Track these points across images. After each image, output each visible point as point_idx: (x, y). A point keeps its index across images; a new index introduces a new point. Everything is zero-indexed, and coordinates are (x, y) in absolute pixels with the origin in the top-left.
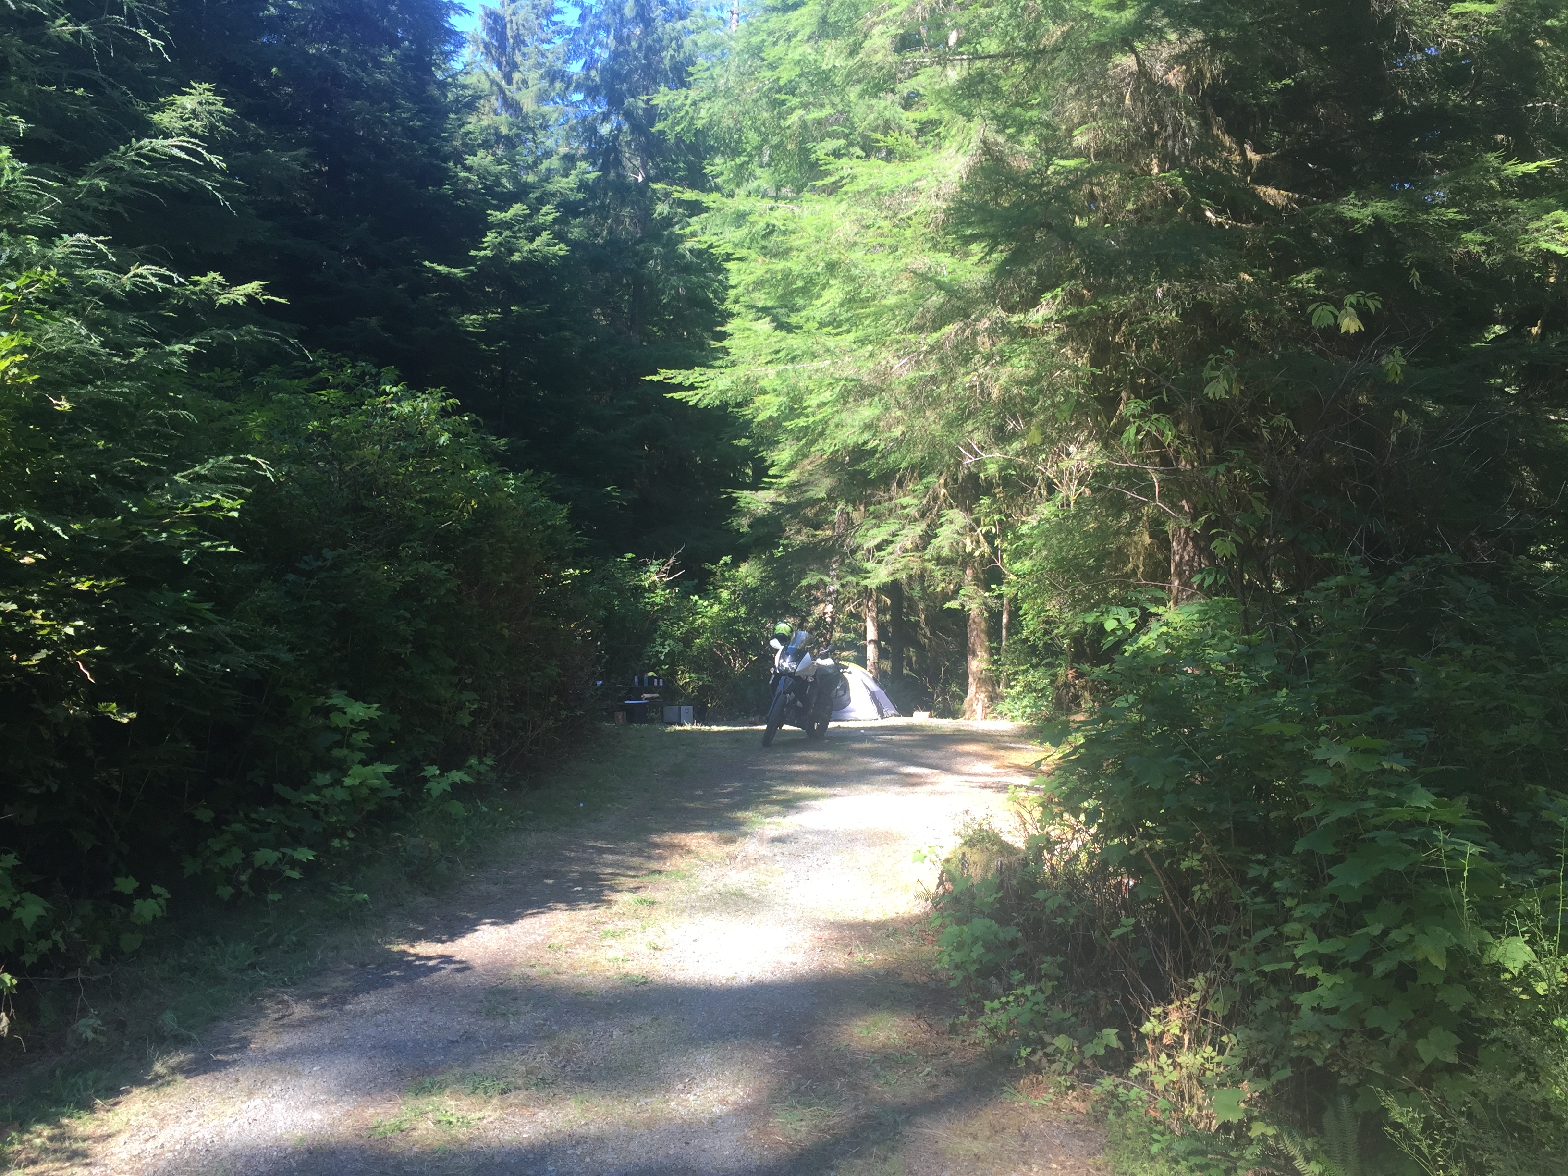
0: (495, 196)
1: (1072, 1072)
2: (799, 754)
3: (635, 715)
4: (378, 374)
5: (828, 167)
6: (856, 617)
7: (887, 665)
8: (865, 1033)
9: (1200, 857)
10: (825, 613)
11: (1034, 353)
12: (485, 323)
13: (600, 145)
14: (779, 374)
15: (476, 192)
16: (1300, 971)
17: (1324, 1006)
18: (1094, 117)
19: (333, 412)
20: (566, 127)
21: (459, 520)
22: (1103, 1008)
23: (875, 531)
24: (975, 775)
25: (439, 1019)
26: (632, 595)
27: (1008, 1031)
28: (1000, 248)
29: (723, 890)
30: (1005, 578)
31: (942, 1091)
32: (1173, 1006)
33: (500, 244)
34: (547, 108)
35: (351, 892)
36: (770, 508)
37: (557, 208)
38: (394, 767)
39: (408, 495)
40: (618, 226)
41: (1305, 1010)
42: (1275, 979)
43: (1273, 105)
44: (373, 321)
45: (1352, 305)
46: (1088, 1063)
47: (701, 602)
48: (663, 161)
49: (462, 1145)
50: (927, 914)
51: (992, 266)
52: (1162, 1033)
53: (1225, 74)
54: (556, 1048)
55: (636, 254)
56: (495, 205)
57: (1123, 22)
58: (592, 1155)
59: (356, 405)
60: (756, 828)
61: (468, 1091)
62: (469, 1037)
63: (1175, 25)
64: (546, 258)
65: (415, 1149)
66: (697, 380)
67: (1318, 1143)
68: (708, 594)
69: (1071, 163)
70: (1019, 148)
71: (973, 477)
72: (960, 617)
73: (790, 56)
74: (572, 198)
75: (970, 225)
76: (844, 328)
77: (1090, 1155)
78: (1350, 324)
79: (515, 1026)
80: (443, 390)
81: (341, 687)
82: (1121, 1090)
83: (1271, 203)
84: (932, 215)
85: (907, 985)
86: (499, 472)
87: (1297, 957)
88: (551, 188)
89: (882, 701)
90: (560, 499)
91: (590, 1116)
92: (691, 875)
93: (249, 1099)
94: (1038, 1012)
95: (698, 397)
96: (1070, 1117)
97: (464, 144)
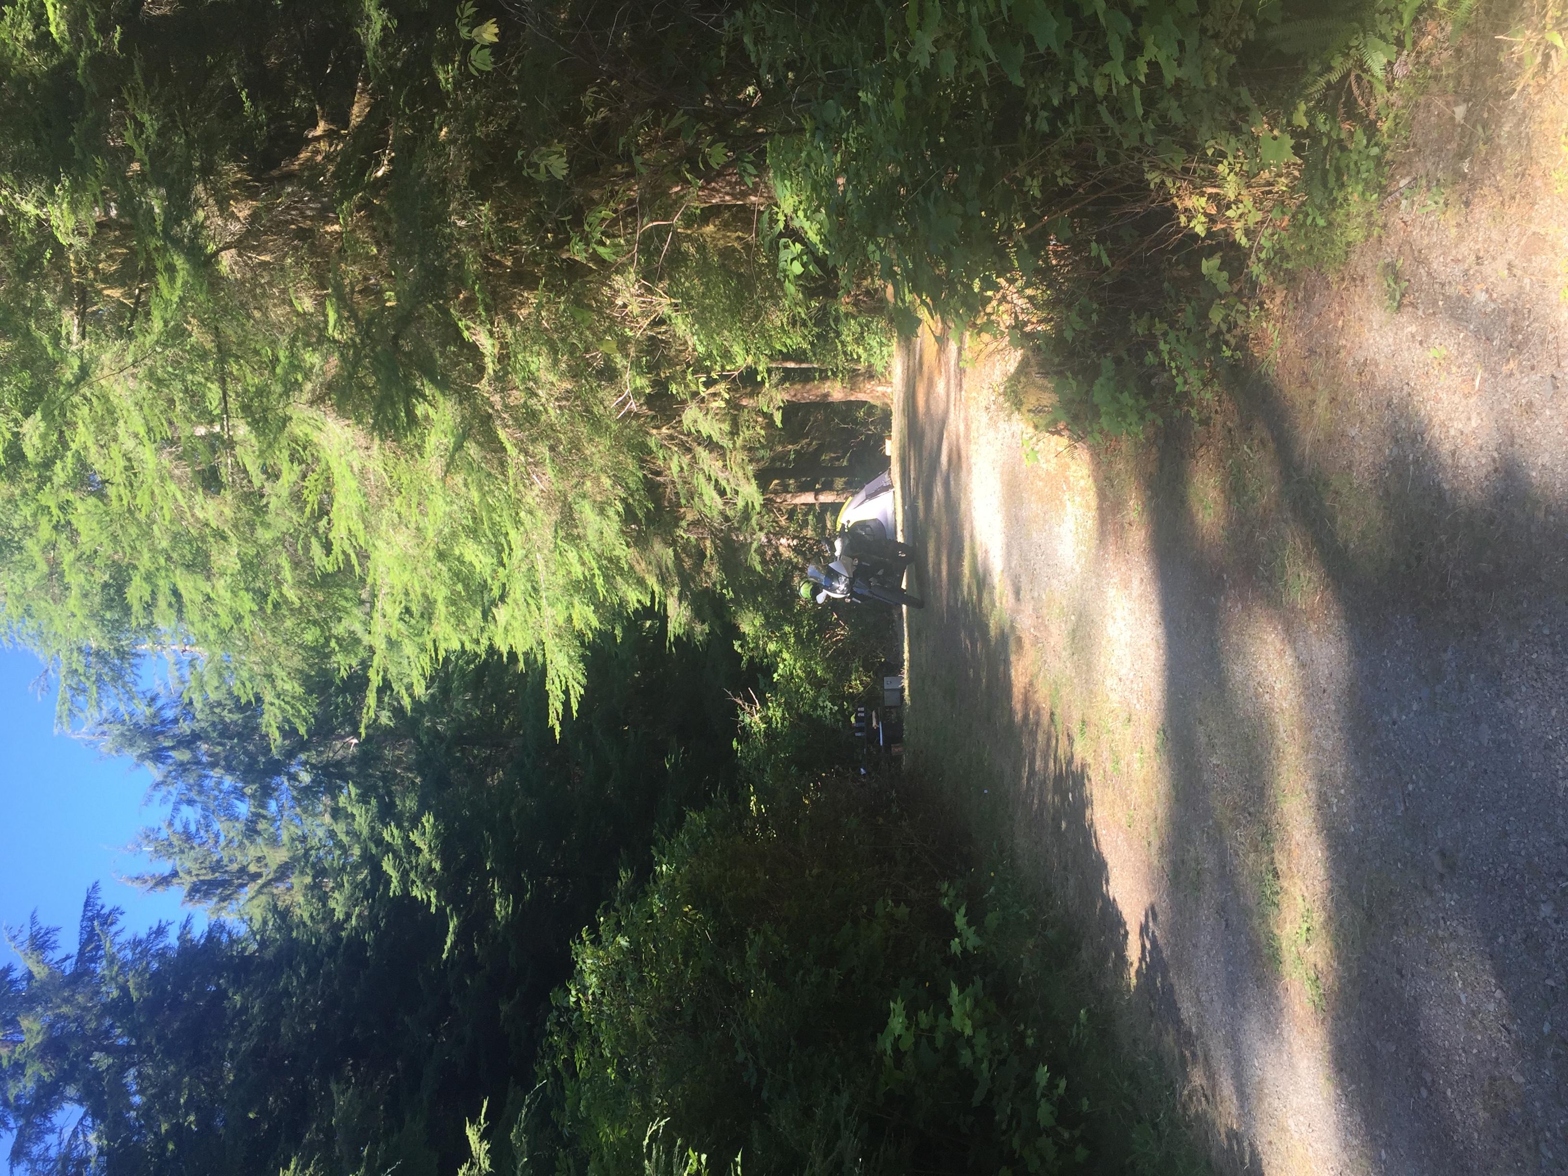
0: (375, 889)
1: (1246, 305)
2: (931, 572)
3: (894, 734)
4: (557, 1008)
5: (340, 560)
6: (791, 514)
7: (839, 482)
8: (1209, 511)
9: (1029, 179)
10: (789, 546)
11: (525, 348)
12: (504, 894)
13: (321, 782)
14: (551, 605)
15: (371, 908)
16: (1142, 79)
17: (1176, 54)
18: (284, 291)
19: (597, 1054)
20: (304, 817)
21: (704, 924)
22: (1181, 273)
23: (706, 498)
24: (948, 396)
25: (1205, 939)
26: (774, 739)
27: (1205, 367)
28: (418, 384)
29: (1069, 651)
30: (751, 367)
31: (1266, 434)
32: (1178, 204)
33: (423, 883)
34: (285, 837)
35: (1078, 1028)
36: (685, 604)
37: (386, 825)
38: (953, 985)
39: (680, 975)
40: (403, 762)
41: (1179, 74)
42: (1149, 101)
43: (268, 109)
44: (504, 1008)
45: (470, 32)
46: (1236, 288)
47: (780, 671)
48: (337, 718)
49: (1330, 917)
50: (1090, 447)
51: (437, 394)
52: (1206, 214)
53: (237, 159)
54: (1231, 820)
55: (431, 743)
56: (384, 889)
57: (187, 266)
58: (1338, 788)
59: (590, 1030)
60: (1006, 616)
61: (1276, 912)
62: (1222, 909)
63: (188, 213)
64: (437, 836)
65: (1335, 965)
66: (558, 686)
67: (1312, 59)
68: (772, 665)
69: (332, 317)
70: (317, 367)
71: (650, 400)
72: (790, 410)
73: (228, 602)
74: (375, 810)
75: (396, 417)
76: (503, 541)
77: (1328, 287)
78: (489, 33)
79: (1210, 862)
80: (574, 942)
81: (874, 1038)
82: (1263, 256)
83: (367, 110)
84: (387, 453)
85: (1161, 468)
86: (655, 882)
87: (1128, 82)
88: (365, 832)
89: (876, 488)
90: (681, 818)
91: (1298, 789)
92: (1055, 682)
93: (1288, 1131)
94: (1186, 339)
95: (576, 685)
96: (1291, 307)
97: (324, 920)
